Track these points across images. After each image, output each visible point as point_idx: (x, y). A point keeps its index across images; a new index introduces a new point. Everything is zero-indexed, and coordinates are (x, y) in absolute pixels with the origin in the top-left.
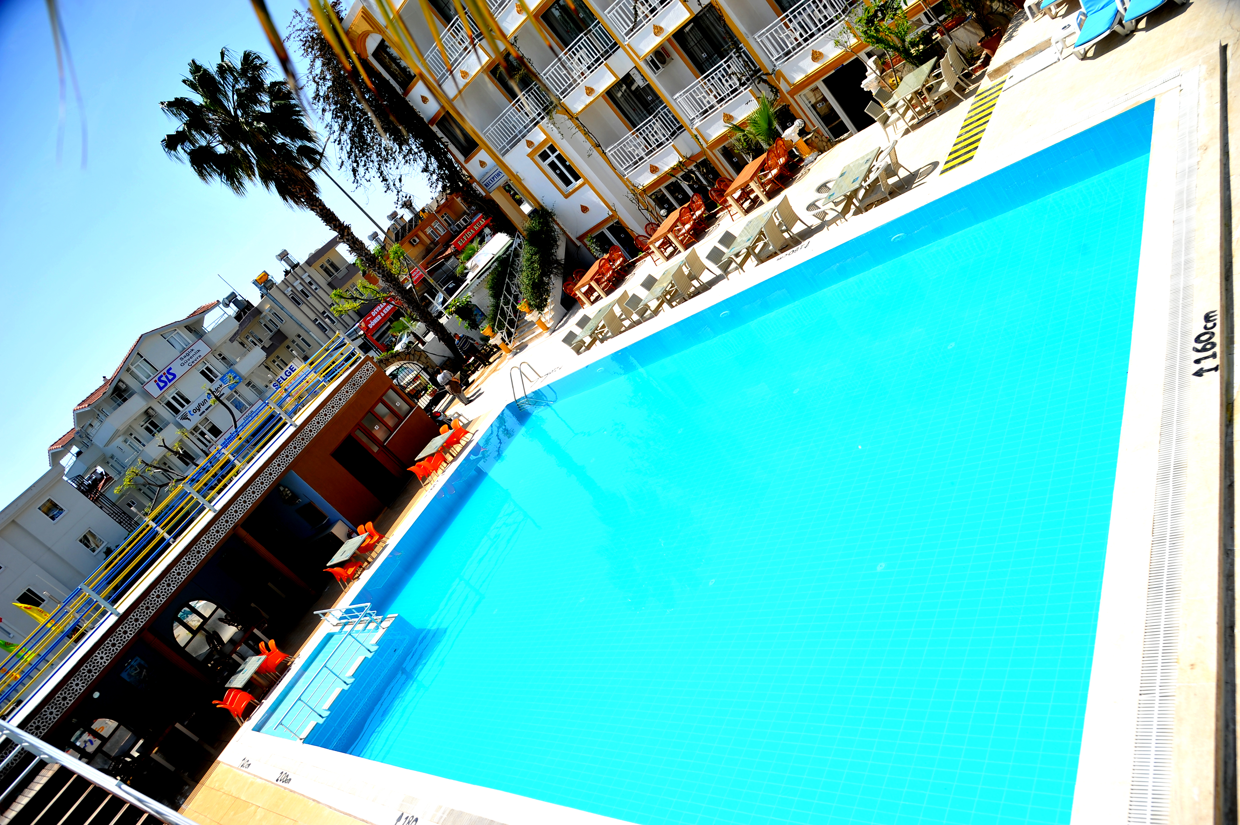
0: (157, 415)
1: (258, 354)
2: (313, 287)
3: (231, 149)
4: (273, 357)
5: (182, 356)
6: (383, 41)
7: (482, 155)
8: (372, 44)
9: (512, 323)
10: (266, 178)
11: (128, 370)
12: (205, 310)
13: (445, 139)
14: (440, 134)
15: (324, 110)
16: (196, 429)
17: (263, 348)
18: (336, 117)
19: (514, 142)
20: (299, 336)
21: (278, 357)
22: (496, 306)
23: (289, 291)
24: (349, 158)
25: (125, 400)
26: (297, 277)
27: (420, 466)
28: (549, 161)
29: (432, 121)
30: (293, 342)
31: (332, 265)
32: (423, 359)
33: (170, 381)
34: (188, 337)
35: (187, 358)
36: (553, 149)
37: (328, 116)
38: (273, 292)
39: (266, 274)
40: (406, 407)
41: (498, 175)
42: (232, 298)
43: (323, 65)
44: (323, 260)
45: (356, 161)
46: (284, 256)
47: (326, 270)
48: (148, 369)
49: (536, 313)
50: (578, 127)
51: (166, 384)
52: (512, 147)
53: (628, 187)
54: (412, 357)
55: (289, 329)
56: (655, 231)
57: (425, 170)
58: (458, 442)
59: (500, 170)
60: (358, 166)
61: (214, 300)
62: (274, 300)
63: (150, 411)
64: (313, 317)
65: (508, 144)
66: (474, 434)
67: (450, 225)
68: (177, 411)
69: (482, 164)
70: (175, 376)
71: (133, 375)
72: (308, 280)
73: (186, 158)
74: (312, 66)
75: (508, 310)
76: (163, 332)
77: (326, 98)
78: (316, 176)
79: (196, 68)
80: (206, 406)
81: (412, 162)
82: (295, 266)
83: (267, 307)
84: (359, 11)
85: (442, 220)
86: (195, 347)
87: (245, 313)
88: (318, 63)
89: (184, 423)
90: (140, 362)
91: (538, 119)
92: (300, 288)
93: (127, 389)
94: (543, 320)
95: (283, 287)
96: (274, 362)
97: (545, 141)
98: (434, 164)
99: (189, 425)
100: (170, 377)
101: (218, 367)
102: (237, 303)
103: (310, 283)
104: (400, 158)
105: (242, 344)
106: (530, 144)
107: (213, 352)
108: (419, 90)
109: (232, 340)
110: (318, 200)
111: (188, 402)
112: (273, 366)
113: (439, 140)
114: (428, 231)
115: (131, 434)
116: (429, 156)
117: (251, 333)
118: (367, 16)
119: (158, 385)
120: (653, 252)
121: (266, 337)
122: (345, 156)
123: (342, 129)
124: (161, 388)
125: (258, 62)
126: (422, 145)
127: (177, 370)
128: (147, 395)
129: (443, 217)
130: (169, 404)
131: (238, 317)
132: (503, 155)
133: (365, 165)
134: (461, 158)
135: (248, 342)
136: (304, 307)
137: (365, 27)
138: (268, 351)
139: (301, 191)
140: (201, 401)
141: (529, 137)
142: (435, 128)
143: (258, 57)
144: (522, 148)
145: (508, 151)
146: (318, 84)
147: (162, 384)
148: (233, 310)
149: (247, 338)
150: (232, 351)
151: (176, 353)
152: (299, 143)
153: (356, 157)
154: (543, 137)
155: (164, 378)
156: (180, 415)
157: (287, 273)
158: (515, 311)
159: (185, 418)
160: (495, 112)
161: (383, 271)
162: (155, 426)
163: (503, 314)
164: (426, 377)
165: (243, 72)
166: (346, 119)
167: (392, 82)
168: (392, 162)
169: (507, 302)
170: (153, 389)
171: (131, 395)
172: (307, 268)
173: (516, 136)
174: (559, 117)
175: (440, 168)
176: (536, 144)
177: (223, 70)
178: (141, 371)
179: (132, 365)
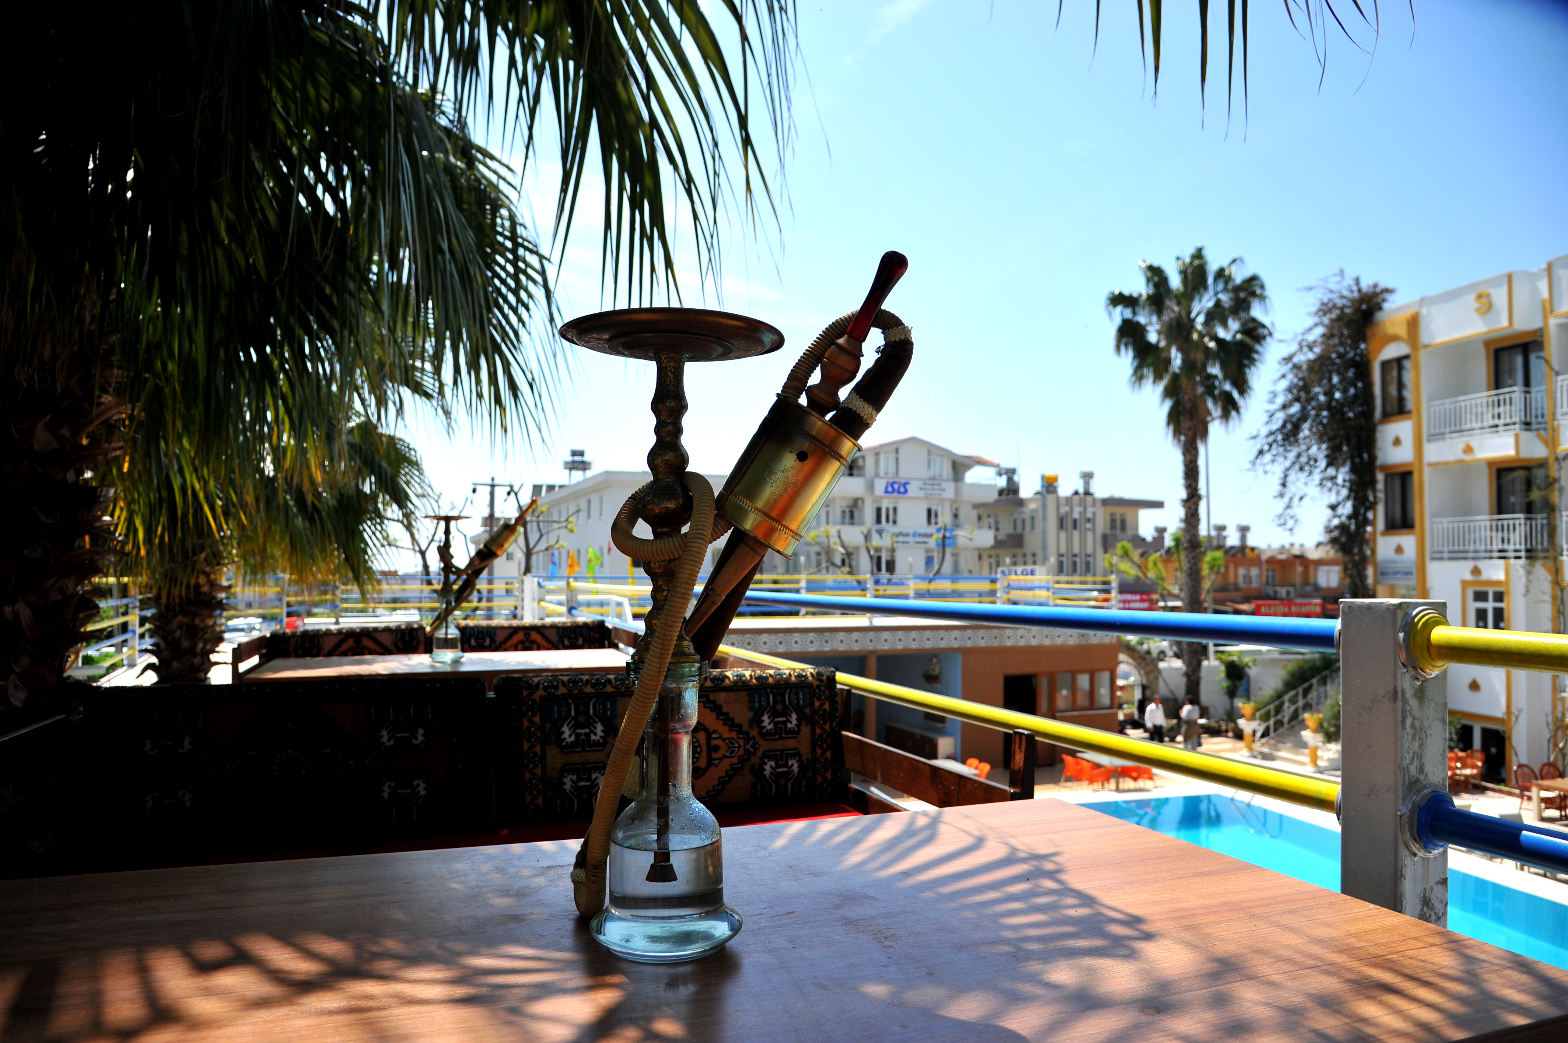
0: (861, 510)
1: (986, 538)
2: (1089, 526)
3: (1163, 344)
4: (993, 552)
5: (927, 482)
6: (1407, 357)
7: (1408, 541)
8: (1391, 352)
9: (1279, 724)
10: (1169, 392)
11: (877, 454)
12: (981, 462)
13: (1381, 495)
14: (1380, 486)
15: (1284, 376)
16: (878, 550)
17: (996, 537)
18: (1289, 390)
19: (1457, 556)
20: (1034, 555)
21: (997, 556)
22: (1279, 696)
23: (1064, 509)
24: (1267, 436)
25: (851, 475)
26: (1083, 503)
27: (1078, 764)
28: (1481, 605)
29: (1384, 468)
30: (1024, 556)
31: (1123, 522)
32: (1152, 676)
33: (899, 492)
34: (947, 471)
35: (930, 487)
36: (1499, 597)
37: (1284, 384)
38: (1051, 498)
39: (1055, 479)
40: (1106, 701)
41: (1407, 573)
42: (1011, 473)
43: (1324, 335)
44: (1118, 511)
45: (1271, 445)
46: (1087, 477)
47: (1113, 521)
48: (892, 469)
49: (1320, 737)
50: (1554, 598)
51: (893, 491)
52: (1450, 559)
53: (1554, 707)
54: (1143, 664)
55: (1032, 542)
56: (1553, 777)
57: (1333, 507)
58: (1135, 779)
59: (1414, 571)
60: (1269, 450)
61: (995, 461)
62: (1044, 506)
63: (860, 503)
64: (1063, 550)
65: (1449, 552)
66: (1156, 787)
67: (1267, 584)
68: (878, 521)
69: (1399, 550)
70: (906, 491)
71: (877, 462)
72: (1089, 515)
73: (1117, 321)
74: (1310, 330)
75: (1288, 710)
76: (932, 450)
77: (1297, 367)
78: (1215, 428)
79: (1199, 254)
80: (906, 539)
81: (1325, 489)
82: (1087, 493)
83: (1033, 506)
84: (1408, 314)
85: (1265, 573)
86: (944, 485)
87: (1008, 494)
88: (1320, 331)
89: (875, 536)
90: (892, 457)
91: (1512, 554)
92: (1076, 515)
93: (861, 468)
94: (1319, 753)
95: (1062, 502)
96: (990, 557)
97: (1498, 583)
98: (1347, 509)
99: (876, 541)
100: (902, 490)
101: (945, 518)
102: (1010, 480)
103: (1089, 520)
104: (1317, 477)
105: (980, 518)
106: (1476, 571)
107: (954, 501)
108: (1402, 428)
109: (976, 506)
110: (1196, 449)
111: (895, 522)
112: (986, 561)
113: (1374, 491)
114: (1242, 571)
115: (827, 506)
116: (1348, 498)
117: (996, 516)
118: (1414, 323)
119: (887, 487)
120: (1529, 798)
121: (1007, 529)
122: (1264, 431)
123: (1284, 407)
124: (886, 492)
125: (1258, 291)
126: (1351, 481)
127: (913, 489)
128: (871, 487)
129: (1268, 570)
130: (879, 511)
131: (1001, 492)
132: (1433, 559)
133: (1274, 456)
134: (1381, 525)
135: (986, 521)
136: (1063, 535)
137: (1402, 331)
138: (999, 544)
139: (1189, 429)
140: (905, 531)
141: (1482, 565)
142: (1380, 477)
143: (1262, 287)
144: (1463, 570)
145: (1442, 559)
146: (1301, 348)
147: (890, 489)
148: (1002, 482)
149: (989, 516)
150: (968, 514)
151: (926, 474)
152: (1227, 387)
153: (1275, 441)
154: (1501, 576)
155: (896, 486)
156: (878, 527)
157: (1076, 493)
158: (1295, 716)
159: (880, 533)
160: (1464, 510)
161: (1195, 564)
162: (852, 517)
163: (1279, 710)
164: (1138, 695)
165: (1237, 289)
166: (1297, 399)
167: (1378, 402)
168: (1305, 474)
169: (1293, 701)
170: (880, 487)
171: (860, 475)
172: (1098, 504)
173: (1467, 552)
174: (1542, 573)
175: (1349, 517)
176: (1485, 576)
177: (1220, 274)
178: (886, 465)
179: (885, 453)
